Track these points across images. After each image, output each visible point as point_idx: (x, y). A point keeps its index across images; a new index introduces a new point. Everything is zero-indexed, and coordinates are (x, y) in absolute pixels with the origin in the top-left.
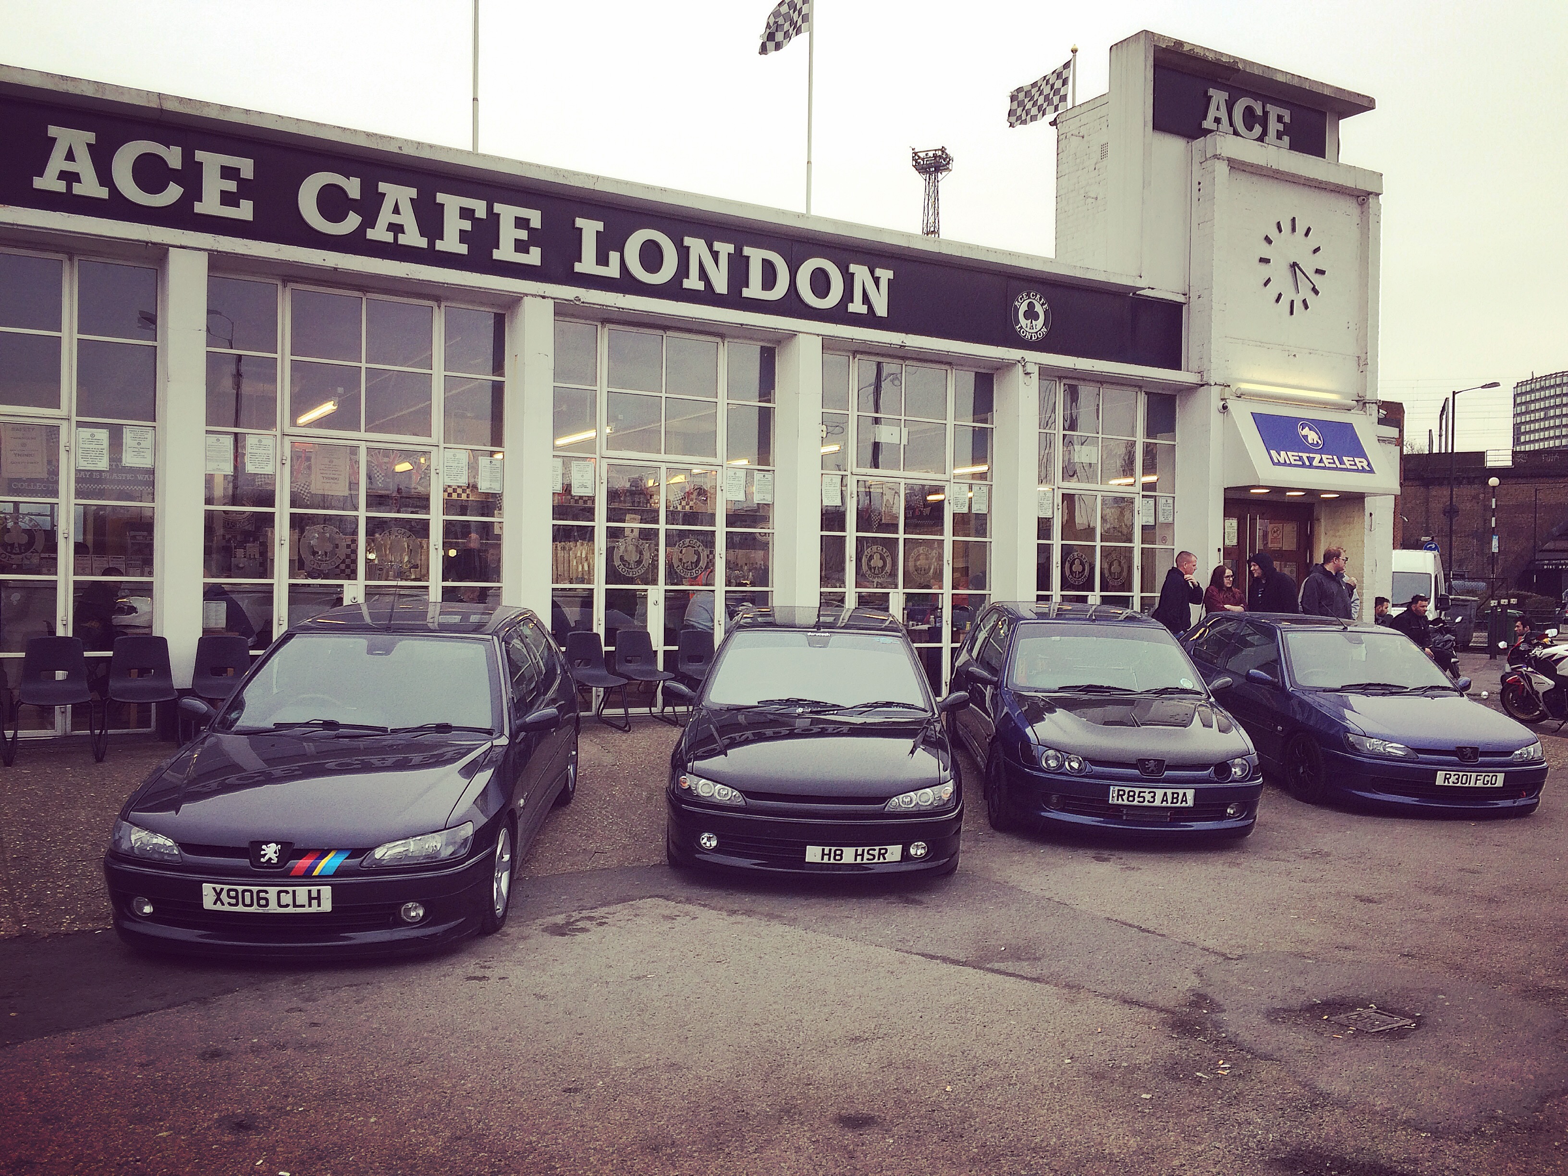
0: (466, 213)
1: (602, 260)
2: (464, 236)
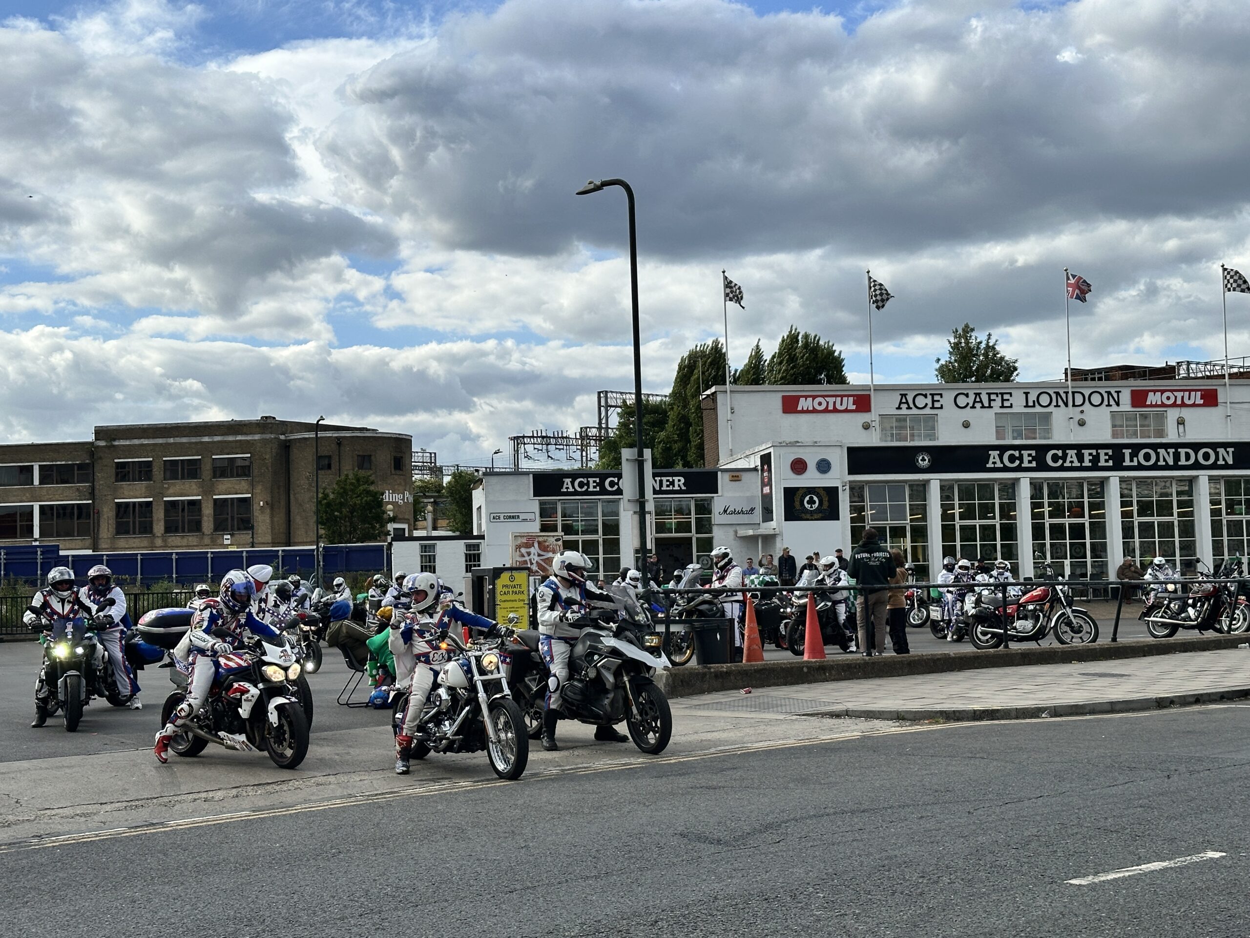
0: (1090, 454)
1: (1132, 461)
2: (1090, 461)
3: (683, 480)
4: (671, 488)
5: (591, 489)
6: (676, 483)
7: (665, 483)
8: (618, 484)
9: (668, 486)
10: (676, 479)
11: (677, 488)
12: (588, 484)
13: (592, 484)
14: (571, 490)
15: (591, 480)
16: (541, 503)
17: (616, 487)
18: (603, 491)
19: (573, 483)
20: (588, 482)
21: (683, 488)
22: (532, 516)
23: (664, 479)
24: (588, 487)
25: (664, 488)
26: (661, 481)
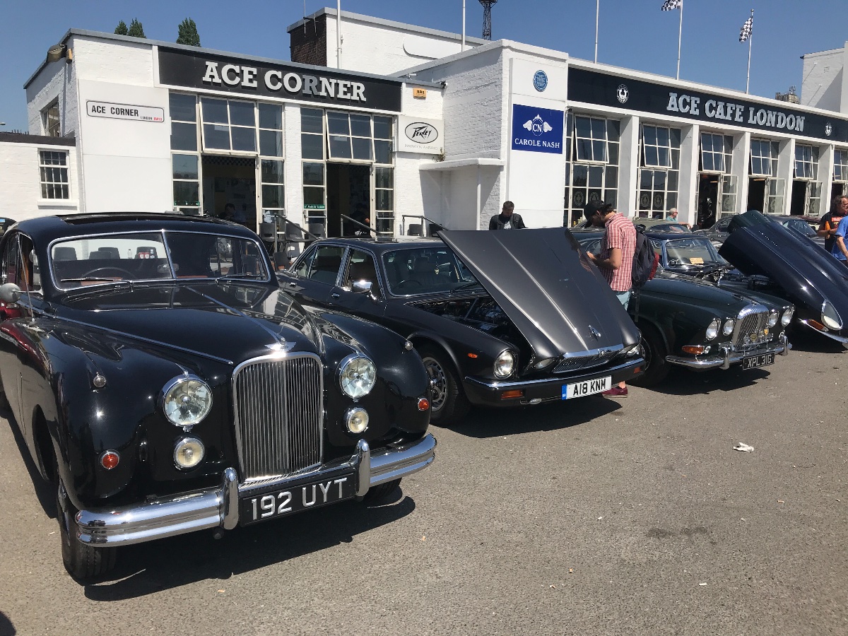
0: (731, 108)
1: (753, 119)
2: (731, 115)
3: (363, 88)
4: (348, 96)
5: (246, 83)
6: (355, 91)
7: (342, 89)
8: (281, 80)
9: (345, 93)
10: (355, 85)
11: (355, 97)
12: (241, 74)
13: (247, 77)
14: (217, 80)
15: (246, 69)
16: (173, 95)
17: (279, 85)
18: (263, 89)
19: (219, 69)
20: (242, 71)
21: (364, 99)
22: (158, 114)
23: (341, 83)
24: (242, 80)
25: (341, 95)
26: (337, 85)
